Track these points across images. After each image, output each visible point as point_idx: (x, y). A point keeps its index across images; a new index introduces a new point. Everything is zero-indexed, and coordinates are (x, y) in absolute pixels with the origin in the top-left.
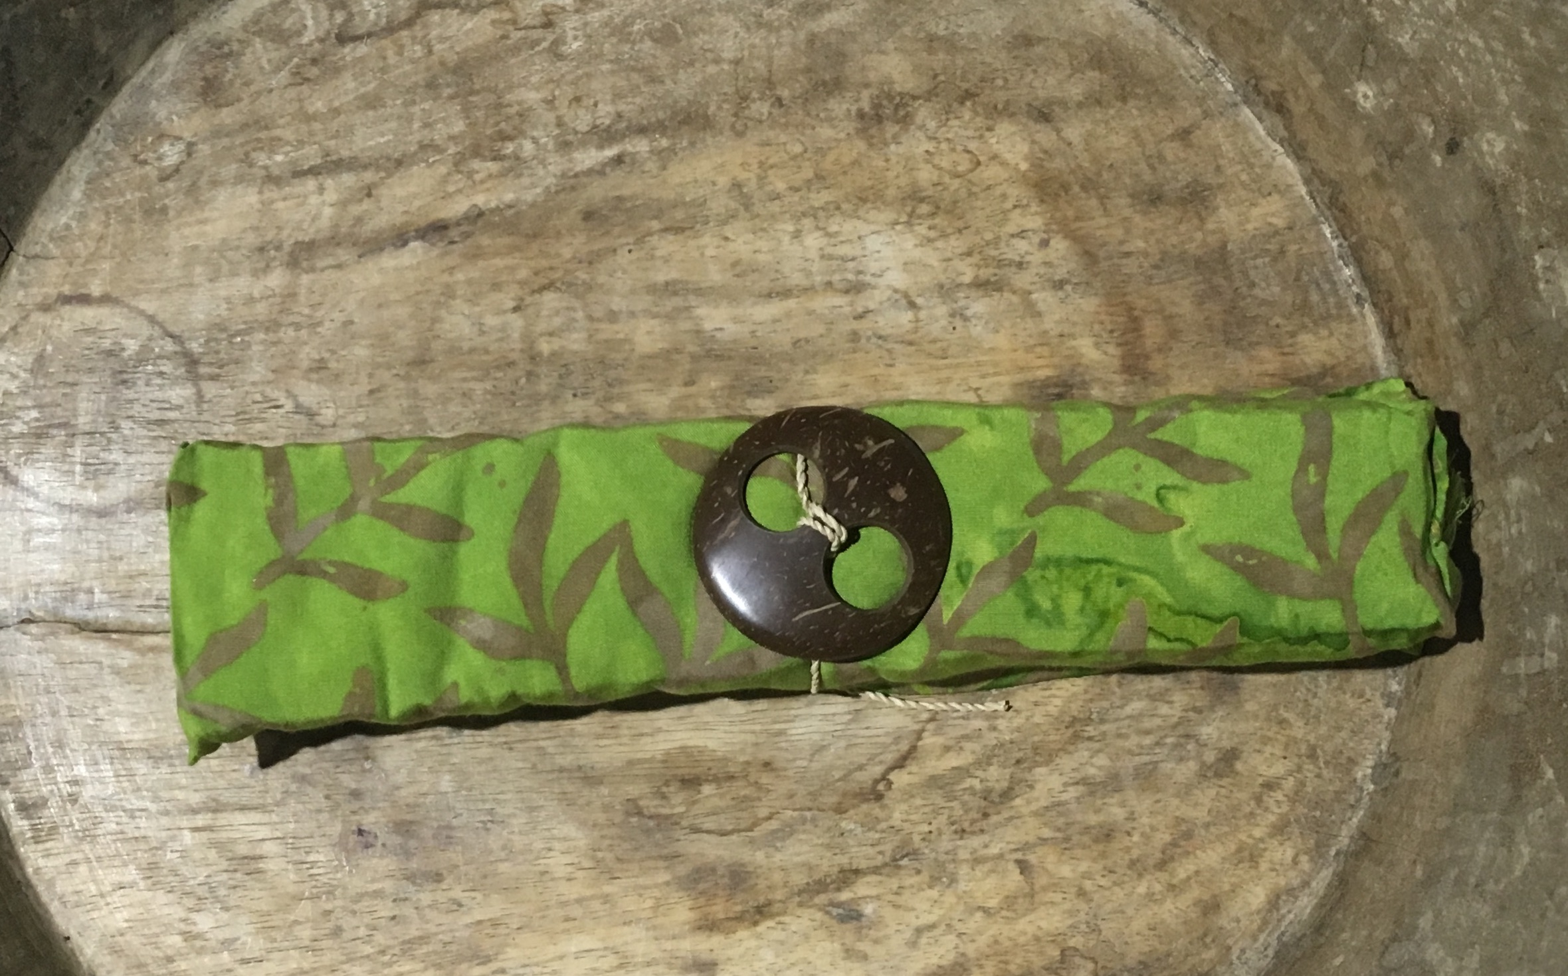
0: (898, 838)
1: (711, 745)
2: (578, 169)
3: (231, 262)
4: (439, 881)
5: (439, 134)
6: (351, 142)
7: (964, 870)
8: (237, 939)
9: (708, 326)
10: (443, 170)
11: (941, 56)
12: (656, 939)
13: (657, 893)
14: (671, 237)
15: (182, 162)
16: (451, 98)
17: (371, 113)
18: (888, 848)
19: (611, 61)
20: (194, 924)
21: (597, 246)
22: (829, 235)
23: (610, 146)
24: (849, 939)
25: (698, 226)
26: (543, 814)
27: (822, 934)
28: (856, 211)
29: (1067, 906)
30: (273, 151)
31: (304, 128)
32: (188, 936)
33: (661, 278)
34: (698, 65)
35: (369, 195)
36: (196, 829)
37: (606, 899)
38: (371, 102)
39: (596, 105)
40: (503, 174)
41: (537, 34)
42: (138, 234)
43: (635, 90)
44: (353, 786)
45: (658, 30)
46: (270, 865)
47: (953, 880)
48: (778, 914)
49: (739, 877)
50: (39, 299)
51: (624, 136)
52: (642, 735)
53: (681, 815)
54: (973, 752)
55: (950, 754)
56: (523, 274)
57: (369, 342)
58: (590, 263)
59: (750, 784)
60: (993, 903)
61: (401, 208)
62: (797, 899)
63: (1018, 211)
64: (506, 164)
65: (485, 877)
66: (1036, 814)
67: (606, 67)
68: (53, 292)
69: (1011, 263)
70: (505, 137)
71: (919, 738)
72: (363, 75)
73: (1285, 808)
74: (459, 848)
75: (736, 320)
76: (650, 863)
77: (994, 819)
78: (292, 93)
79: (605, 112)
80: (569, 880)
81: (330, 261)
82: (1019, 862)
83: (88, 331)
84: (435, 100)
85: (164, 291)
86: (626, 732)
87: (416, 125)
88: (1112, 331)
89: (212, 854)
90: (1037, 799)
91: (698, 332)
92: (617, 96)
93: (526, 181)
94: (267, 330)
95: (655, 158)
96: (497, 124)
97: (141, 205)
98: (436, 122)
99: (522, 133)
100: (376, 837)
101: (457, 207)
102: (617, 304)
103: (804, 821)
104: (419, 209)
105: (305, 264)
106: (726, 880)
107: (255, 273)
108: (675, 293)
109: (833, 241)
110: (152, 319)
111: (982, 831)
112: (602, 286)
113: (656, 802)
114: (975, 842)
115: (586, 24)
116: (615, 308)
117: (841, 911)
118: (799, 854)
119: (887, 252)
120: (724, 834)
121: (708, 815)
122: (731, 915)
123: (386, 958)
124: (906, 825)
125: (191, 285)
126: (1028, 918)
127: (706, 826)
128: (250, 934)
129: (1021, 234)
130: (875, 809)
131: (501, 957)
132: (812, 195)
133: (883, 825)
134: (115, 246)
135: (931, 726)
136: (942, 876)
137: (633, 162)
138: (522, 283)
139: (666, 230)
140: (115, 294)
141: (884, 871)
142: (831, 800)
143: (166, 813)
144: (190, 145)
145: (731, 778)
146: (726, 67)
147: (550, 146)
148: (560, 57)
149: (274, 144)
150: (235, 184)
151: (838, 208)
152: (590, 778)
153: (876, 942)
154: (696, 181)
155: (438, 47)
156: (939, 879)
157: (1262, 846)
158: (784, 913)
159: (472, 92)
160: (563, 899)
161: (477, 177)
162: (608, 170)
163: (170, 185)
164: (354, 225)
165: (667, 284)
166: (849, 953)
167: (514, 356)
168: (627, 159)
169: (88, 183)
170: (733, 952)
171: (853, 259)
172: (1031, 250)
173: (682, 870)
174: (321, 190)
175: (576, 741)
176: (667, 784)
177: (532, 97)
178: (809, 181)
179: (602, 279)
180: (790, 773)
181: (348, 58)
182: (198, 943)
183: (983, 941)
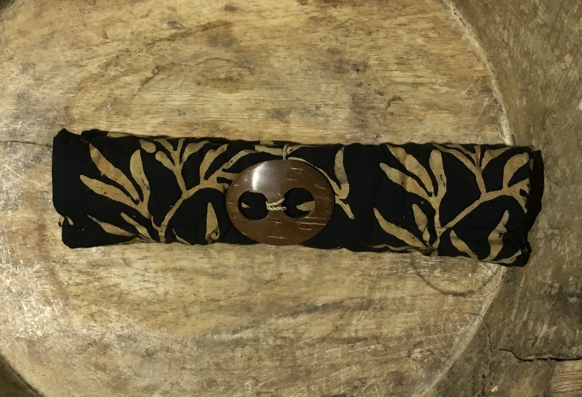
0: (151, 51)
1: (219, 93)
2: (251, 330)
3: (395, 304)
4: (329, 49)
5: (306, 351)
6: (342, 351)
7: (128, 37)
8: (407, 33)
9: (206, 260)
10: (306, 335)
11: (101, 362)
12: (247, 21)
13: (245, 38)
14: (217, 298)
15: (413, 349)
16: (300, 366)
17: (334, 363)
18: (155, 48)
19: (234, 374)
20: (424, 41)
21: (247, 297)
22: (154, 292)
23: (237, 338)
24: (174, 14)
25: (205, 301)
26: (286, 72)
27: (184, 18)
28: (141, 301)
29: (90, 20)
30: (375, 350)
31: (362, 359)
32: (427, 36)
33: (223, 282)
34: (199, 368)
35: (337, 327)
36: (421, 77)
37: (265, 38)
38: (334, 367)
39: (242, 357)
40: (282, 330)
41: (265, 390)
42: (432, 320)
43: (225, 361)
44: (359, 89)
45: (214, 386)
46: (393, 61)
47: (132, 33)
48: (200, 26)
49: (213, 41)
50: (474, 296)
51: (232, 341)
52: (246, 99)
53: (234, 67)
54: (120, 81)
55: (129, 81)
56: (277, 289)
57: (341, 266)
58: (250, 290)
59: (206, 77)
60: (119, 24)
61: (324, 320)
62: (192, 31)
63: (78, 294)
64: (280, 335)
65: (311, 50)
66: (99, 56)
67: (236, 372)
68: (468, 299)
69: (84, 273)
70: (281, 347)
71: (139, 89)
72: (336, 379)
73: (5, 49)
74: (320, 61)
75: (194, 261)
76: (247, 50)
77: (115, 55)
78: (366, 375)
79: (238, 353)
80: (278, 46)
81: (355, 301)
82: (107, 38)
83: (454, 281)
84: (308, 366)
85: (422, 295)
86: (252, 101)
87: (316, 355)
88: (48, 241)
89: (415, 67)
90: (97, 61)
91: (210, 258)
92: (232, 359)
93: (273, 327)
94: (382, 274)
95: (220, 331)
96: (283, 353)
97: (431, 332)
98: (308, 356)
99: (273, 348)
100: (352, 68)
101: (301, 319)
102: (241, 273)
103: (186, 61)
104: (317, 319)
105: (365, 300)
106: (218, 41)
107: (386, 299)
108: (217, 274)
109: (153, 289)
110: (428, 283)
111: (120, 51)
112: (247, 280)
113: (242, 73)
114: (122, 47)
115: (243, 392)
116: (241, 271)
117: (176, 26)
118: (189, 48)
119: (132, 283)
120: (217, 59)
121: (223, 66)
122: (217, 28)
123: (351, 21)
124: (148, 56)
125: (412, 296)
126: (106, 17)
127: (224, 62)
128: (403, 35)
129: (78, 284)
130: (159, 63)
131: (307, 19)
132: (158, 309)
133: (157, 56)
134: (442, 315)
135: (135, 93)
136: (136, 36)
137: (228, 331)
138: (277, 284)
139: (218, 301)
140: (442, 296)
141: (158, 39)
142: (176, 68)
143: (433, 83)
144: (409, 357)
145: (213, 80)
146: (188, 367)
147: (262, 340)
148: (254, 378)
149: (375, 353)
150: (392, 337)
151: (149, 303)
152: (267, 84)
153: (164, 13)
154: (204, 320)
155: (304, 388)
156: (138, 34)
157: (16, 36)
158: (197, 26)
159: (291, 367)
160: (280, 39)
161: (292, 331)
162: (239, 328)
163: (418, 340)
164: (344, 315)
165: (220, 279)
166: (174, 10)
167: (284, 255)
168: (231, 332)
169: (452, 344)
170: (217, 13)
171: (145, 281)
172: (75, 278)
173: (234, 46)
174: (356, 331)
175: (272, 99)
176: (238, 80)
177: (268, 363)
178: (159, 315)
179: (245, 283)
180: (190, 80)
181: (342, 387)
182: (423, 33)
183: (124, 10)
